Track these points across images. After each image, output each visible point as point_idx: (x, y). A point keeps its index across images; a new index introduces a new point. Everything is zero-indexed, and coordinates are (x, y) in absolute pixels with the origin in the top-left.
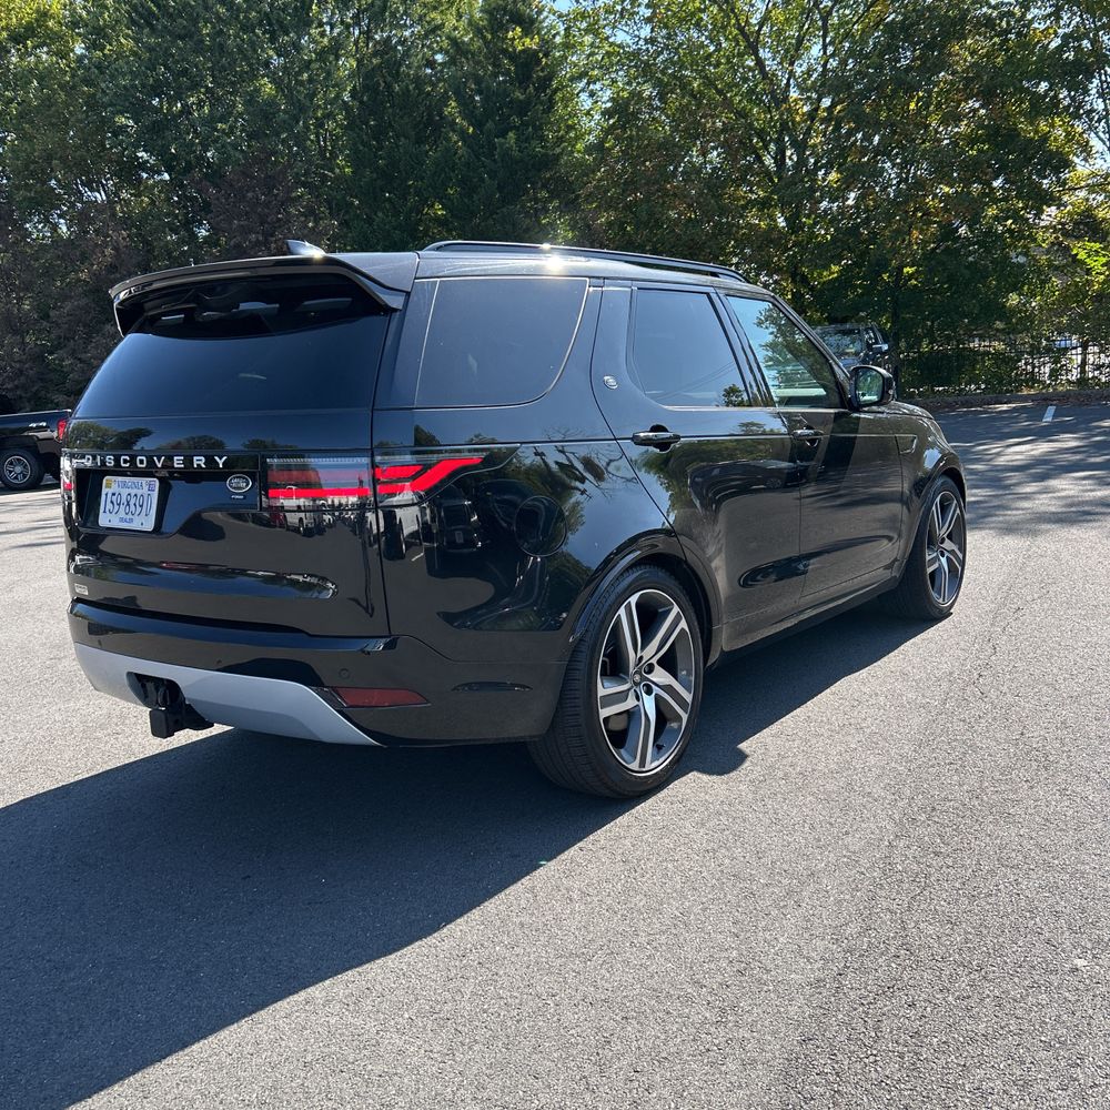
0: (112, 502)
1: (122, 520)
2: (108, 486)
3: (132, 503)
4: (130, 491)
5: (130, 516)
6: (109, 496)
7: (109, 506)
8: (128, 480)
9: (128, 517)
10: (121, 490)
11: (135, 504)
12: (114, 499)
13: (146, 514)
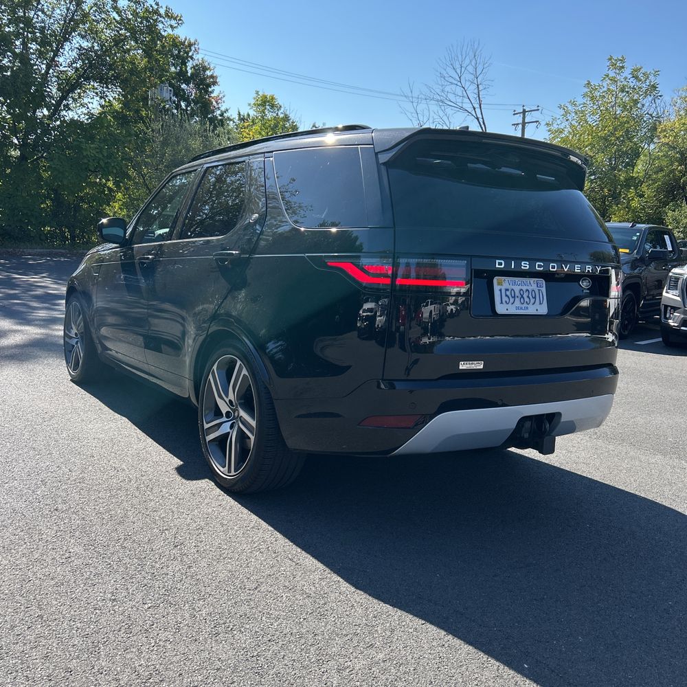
0: (506, 295)
1: (517, 308)
2: (500, 284)
3: (525, 296)
4: (520, 287)
5: (525, 305)
6: (503, 291)
7: (505, 299)
8: (517, 279)
9: (523, 306)
10: (513, 287)
11: (528, 297)
12: (508, 293)
13: (540, 304)
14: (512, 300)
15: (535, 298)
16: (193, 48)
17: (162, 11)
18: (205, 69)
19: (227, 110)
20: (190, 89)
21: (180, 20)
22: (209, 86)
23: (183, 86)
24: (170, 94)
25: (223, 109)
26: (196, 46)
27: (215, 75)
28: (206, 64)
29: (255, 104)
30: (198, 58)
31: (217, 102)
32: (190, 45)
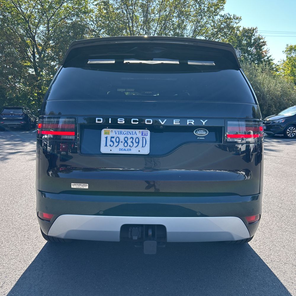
0: (111, 141)
1: (121, 150)
3: (129, 141)
4: (126, 136)
6: (109, 138)
7: (109, 143)
8: (123, 130)
9: (127, 148)
10: (119, 136)
11: (132, 142)
12: (113, 140)
13: (143, 147)
14: (116, 144)
15: (138, 143)
16: (255, 31)
17: (232, 17)
18: (260, 39)
19: (270, 56)
20: (253, 50)
21: (240, 19)
22: (261, 46)
23: (249, 49)
24: (240, 53)
25: (268, 55)
26: (256, 30)
27: (265, 41)
28: (260, 37)
29: (286, 51)
30: (257, 35)
31: (265, 53)
32: (253, 30)
